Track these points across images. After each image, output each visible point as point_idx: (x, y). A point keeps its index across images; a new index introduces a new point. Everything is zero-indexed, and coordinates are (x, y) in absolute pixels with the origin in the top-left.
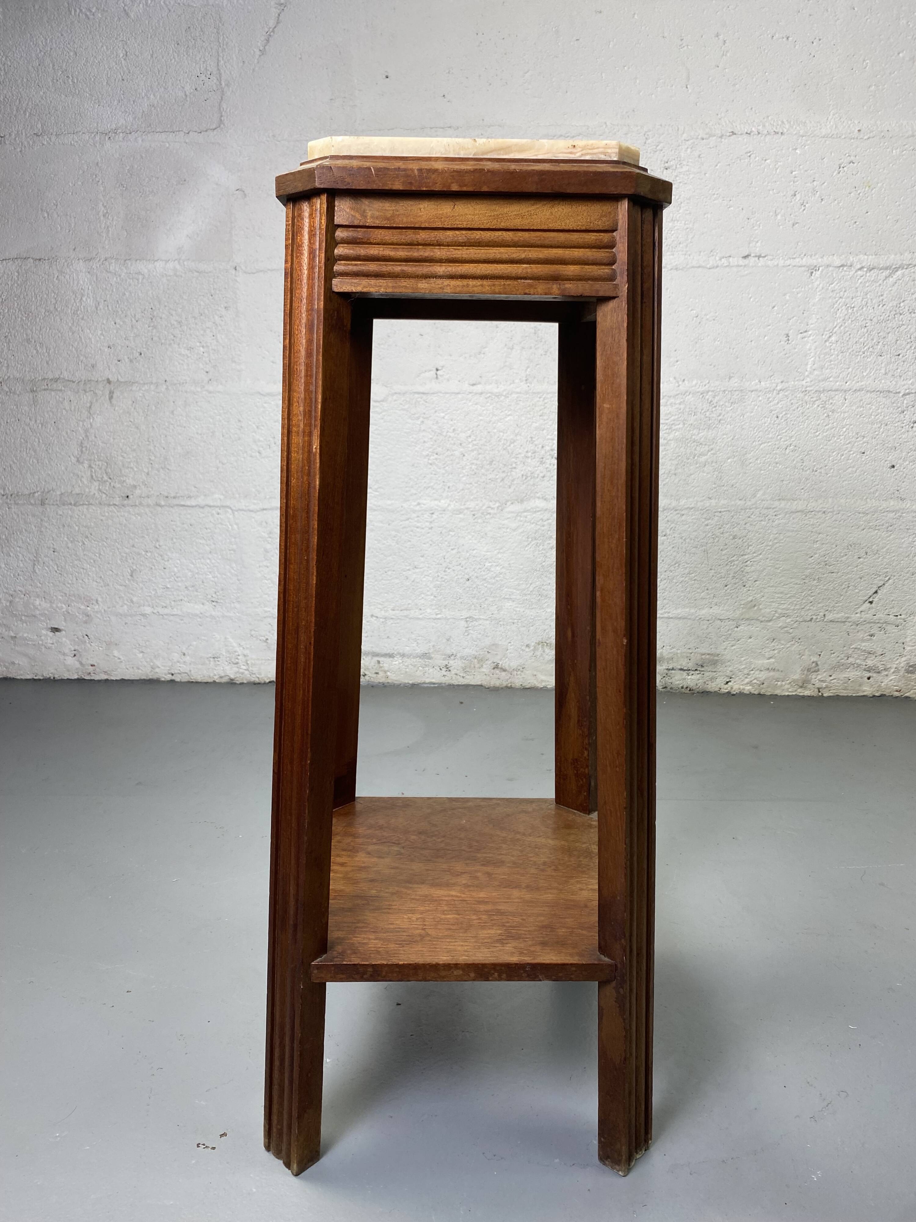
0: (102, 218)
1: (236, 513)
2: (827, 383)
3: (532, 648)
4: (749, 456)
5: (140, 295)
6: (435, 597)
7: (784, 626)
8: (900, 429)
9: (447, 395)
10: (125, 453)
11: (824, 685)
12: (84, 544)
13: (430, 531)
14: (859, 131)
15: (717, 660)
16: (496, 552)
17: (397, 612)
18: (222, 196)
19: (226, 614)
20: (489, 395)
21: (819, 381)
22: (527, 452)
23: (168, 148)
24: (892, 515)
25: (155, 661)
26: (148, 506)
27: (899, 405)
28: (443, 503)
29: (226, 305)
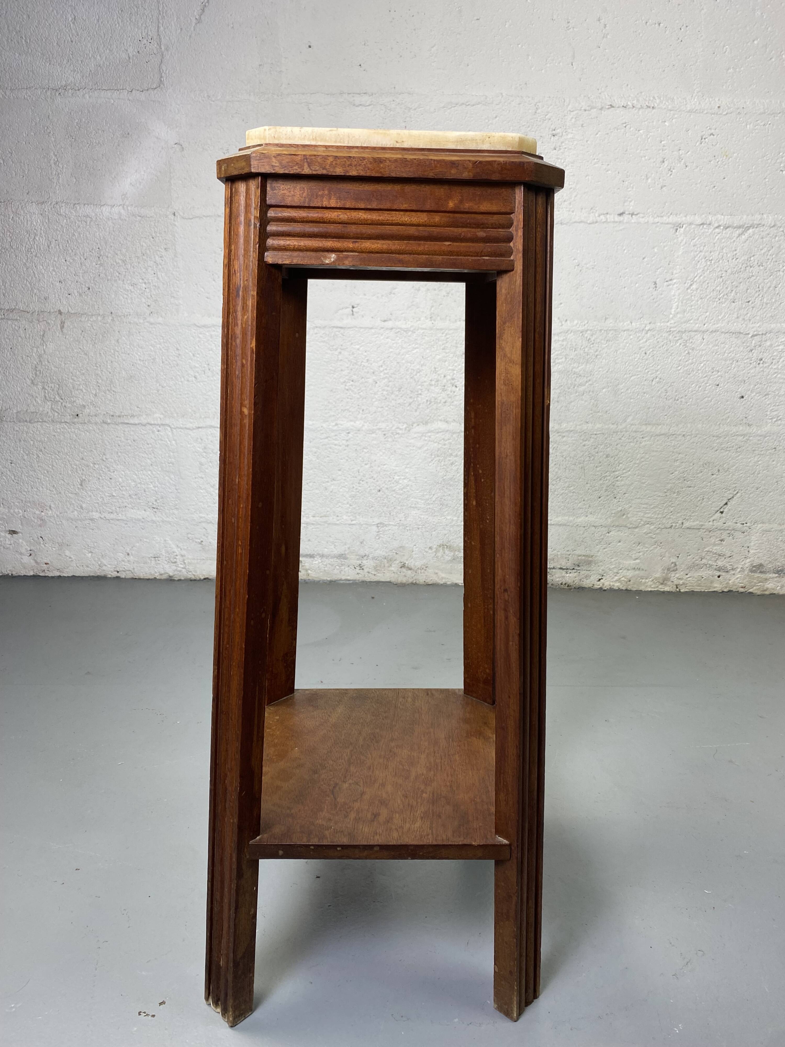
0: (53, 166)
1: (174, 430)
2: (688, 325)
3: (434, 550)
4: (621, 386)
5: (88, 236)
6: (351, 505)
7: (648, 532)
8: (749, 365)
9: (362, 330)
10: (75, 376)
11: (681, 582)
12: (38, 456)
13: (346, 448)
14: (719, 107)
15: (591, 561)
16: (403, 467)
17: (317, 518)
18: (162, 148)
19: (165, 519)
20: (398, 330)
21: (682, 323)
22: (431, 380)
23: (113, 104)
24: (740, 438)
25: (102, 560)
26: (96, 423)
27: (748, 344)
28: (358, 424)
29: (165, 247)
